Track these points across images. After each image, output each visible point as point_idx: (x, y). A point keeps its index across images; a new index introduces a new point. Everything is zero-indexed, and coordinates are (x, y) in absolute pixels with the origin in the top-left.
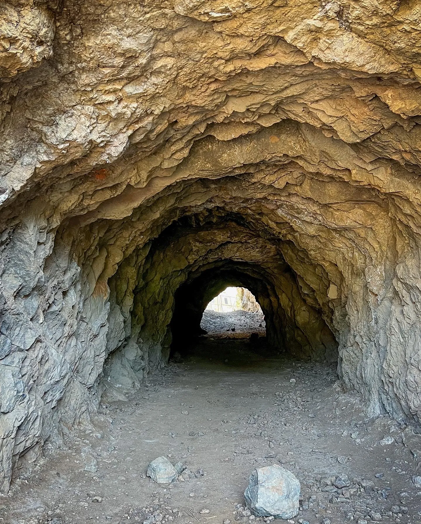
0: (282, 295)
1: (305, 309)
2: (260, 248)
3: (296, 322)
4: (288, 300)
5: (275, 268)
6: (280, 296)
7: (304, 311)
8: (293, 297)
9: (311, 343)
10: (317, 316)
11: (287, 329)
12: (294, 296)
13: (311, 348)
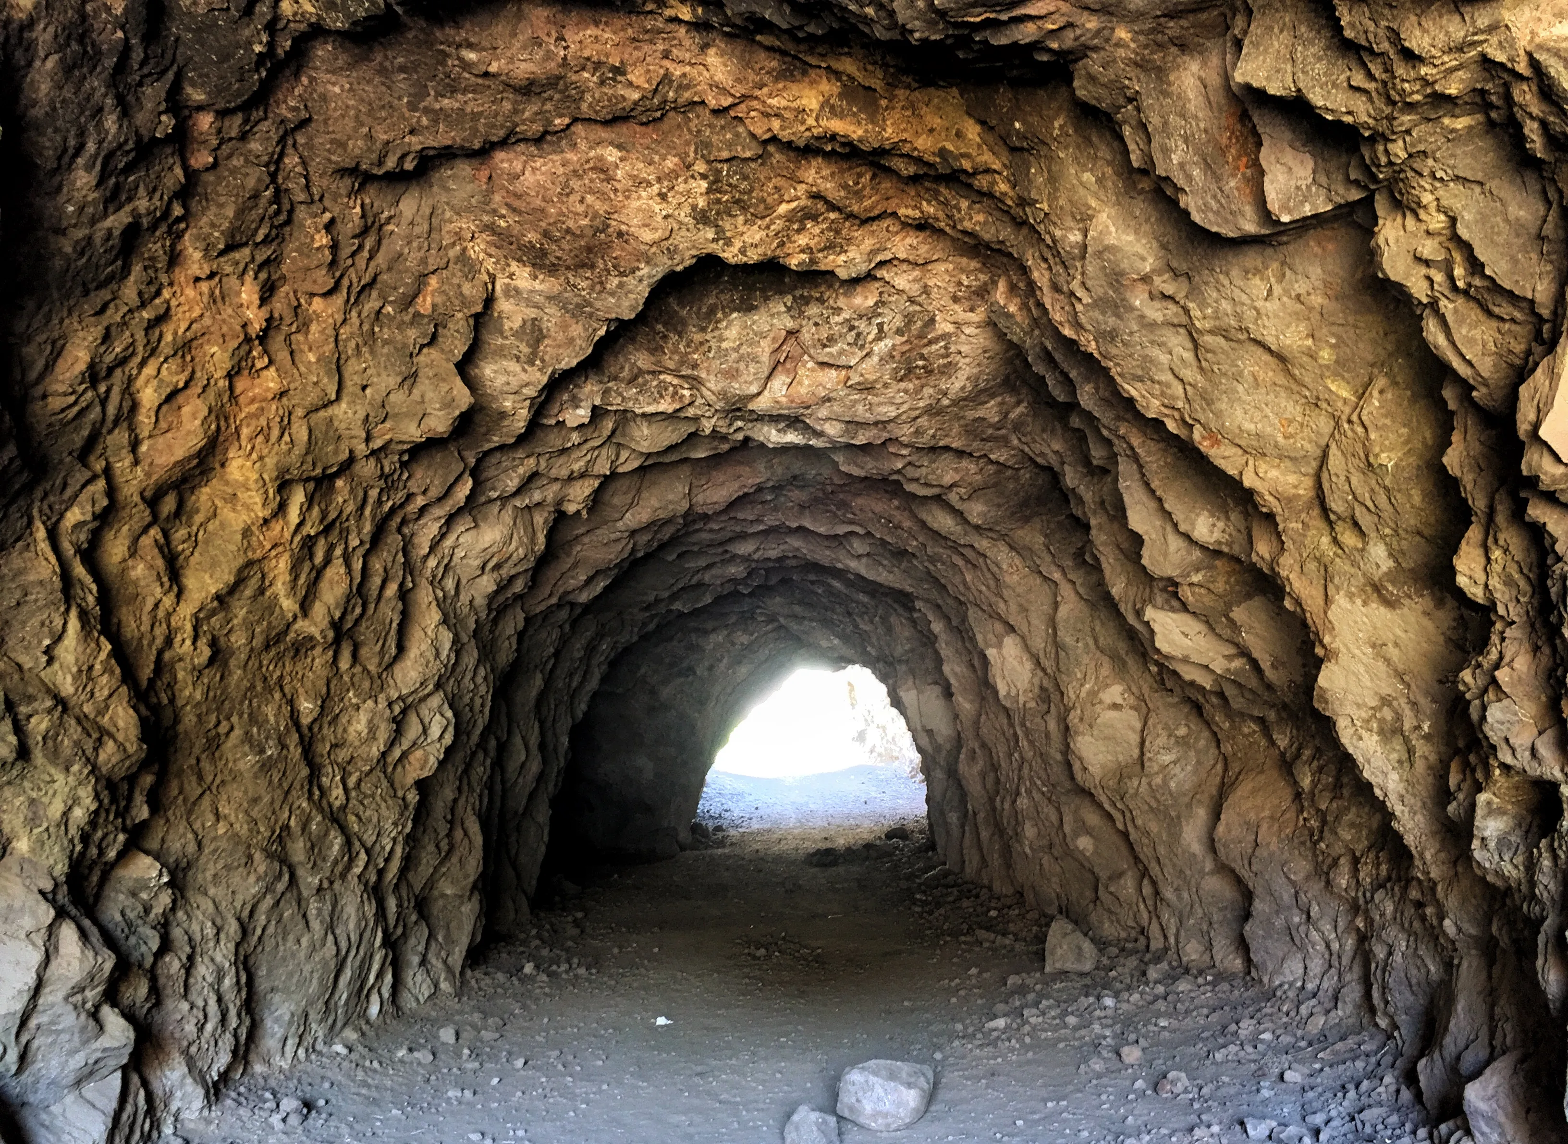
0: (999, 645)
1: (1119, 701)
2: (899, 332)
3: (1077, 766)
4: (1029, 665)
5: (975, 493)
6: (991, 653)
7: (1116, 706)
8: (1058, 646)
9: (1154, 869)
10: (1182, 731)
11: (1023, 802)
12: (1066, 637)
13: (1147, 890)
